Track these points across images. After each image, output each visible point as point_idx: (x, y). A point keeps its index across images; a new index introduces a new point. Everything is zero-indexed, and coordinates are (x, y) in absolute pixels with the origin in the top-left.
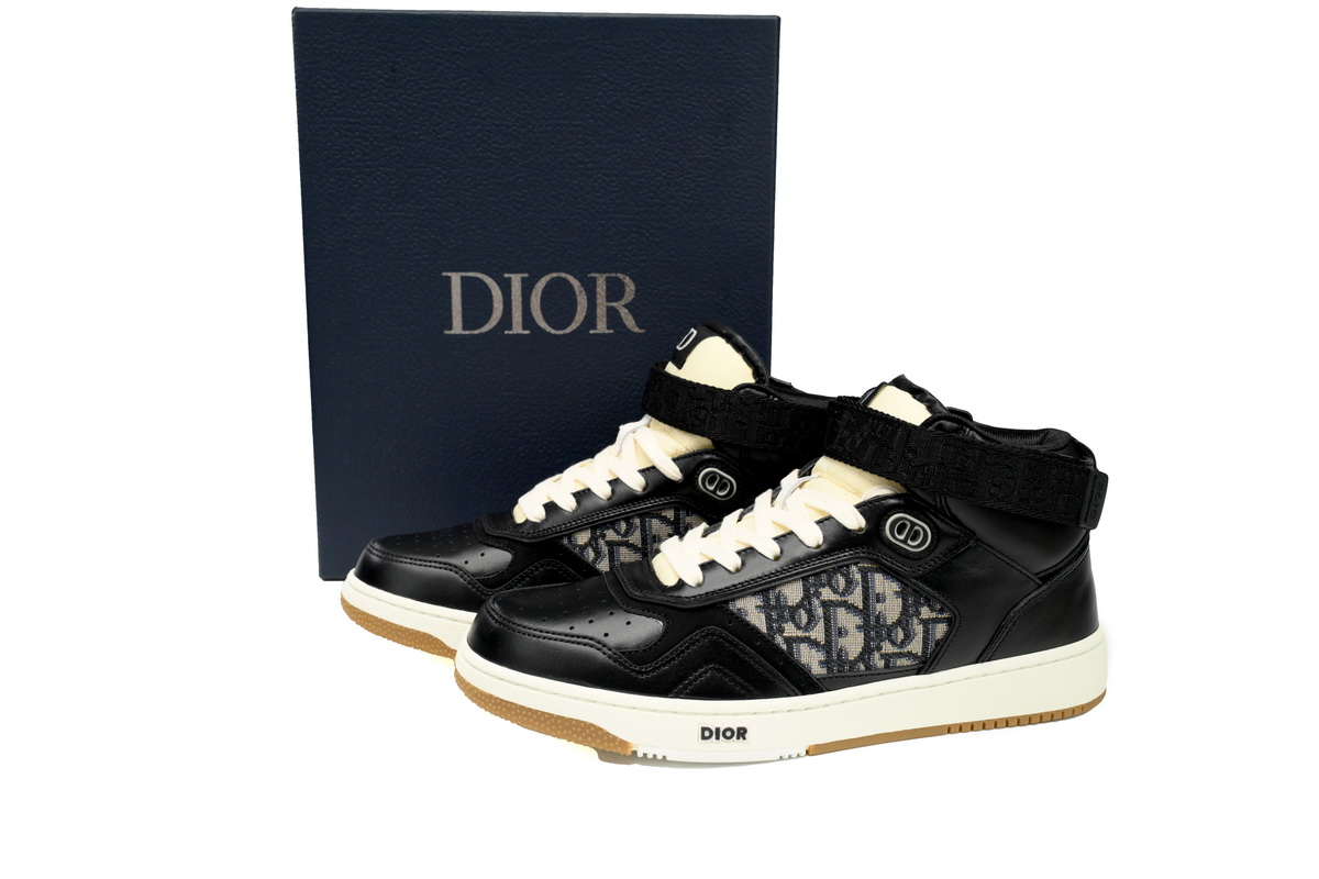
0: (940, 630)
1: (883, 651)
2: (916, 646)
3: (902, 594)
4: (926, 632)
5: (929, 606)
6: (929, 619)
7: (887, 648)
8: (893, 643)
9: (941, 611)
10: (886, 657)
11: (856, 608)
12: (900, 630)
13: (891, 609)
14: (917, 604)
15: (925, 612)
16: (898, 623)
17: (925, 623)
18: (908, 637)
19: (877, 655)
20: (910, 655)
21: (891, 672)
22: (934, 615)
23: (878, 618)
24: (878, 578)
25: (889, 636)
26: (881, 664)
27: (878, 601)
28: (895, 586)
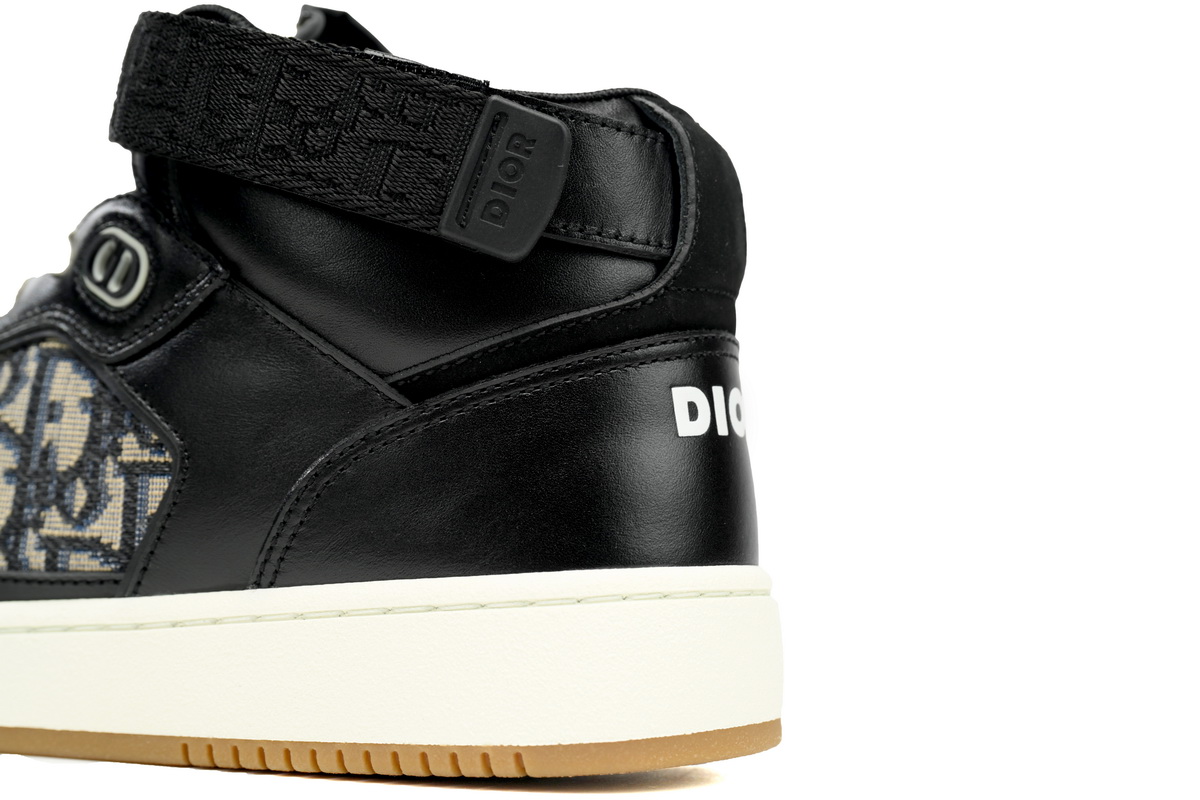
0: (157, 489)
1: (45, 532)
2: (108, 527)
3: (92, 405)
4: (131, 493)
5: (137, 431)
6: (135, 464)
7: (55, 524)
8: (66, 513)
9: (158, 447)
10: (51, 545)
11: (12, 431)
12: (79, 483)
13: (68, 437)
14: (118, 427)
15: (131, 449)
16: (78, 469)
17: (129, 471)
18: (96, 502)
19: (31, 538)
20: (94, 546)
21: (58, 585)
22: (146, 456)
23: (46, 454)
24: (64, 369)
25: (60, 496)
26: (36, 559)
27: (51, 418)
28: (85, 388)
